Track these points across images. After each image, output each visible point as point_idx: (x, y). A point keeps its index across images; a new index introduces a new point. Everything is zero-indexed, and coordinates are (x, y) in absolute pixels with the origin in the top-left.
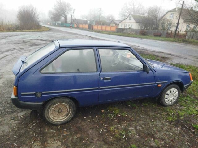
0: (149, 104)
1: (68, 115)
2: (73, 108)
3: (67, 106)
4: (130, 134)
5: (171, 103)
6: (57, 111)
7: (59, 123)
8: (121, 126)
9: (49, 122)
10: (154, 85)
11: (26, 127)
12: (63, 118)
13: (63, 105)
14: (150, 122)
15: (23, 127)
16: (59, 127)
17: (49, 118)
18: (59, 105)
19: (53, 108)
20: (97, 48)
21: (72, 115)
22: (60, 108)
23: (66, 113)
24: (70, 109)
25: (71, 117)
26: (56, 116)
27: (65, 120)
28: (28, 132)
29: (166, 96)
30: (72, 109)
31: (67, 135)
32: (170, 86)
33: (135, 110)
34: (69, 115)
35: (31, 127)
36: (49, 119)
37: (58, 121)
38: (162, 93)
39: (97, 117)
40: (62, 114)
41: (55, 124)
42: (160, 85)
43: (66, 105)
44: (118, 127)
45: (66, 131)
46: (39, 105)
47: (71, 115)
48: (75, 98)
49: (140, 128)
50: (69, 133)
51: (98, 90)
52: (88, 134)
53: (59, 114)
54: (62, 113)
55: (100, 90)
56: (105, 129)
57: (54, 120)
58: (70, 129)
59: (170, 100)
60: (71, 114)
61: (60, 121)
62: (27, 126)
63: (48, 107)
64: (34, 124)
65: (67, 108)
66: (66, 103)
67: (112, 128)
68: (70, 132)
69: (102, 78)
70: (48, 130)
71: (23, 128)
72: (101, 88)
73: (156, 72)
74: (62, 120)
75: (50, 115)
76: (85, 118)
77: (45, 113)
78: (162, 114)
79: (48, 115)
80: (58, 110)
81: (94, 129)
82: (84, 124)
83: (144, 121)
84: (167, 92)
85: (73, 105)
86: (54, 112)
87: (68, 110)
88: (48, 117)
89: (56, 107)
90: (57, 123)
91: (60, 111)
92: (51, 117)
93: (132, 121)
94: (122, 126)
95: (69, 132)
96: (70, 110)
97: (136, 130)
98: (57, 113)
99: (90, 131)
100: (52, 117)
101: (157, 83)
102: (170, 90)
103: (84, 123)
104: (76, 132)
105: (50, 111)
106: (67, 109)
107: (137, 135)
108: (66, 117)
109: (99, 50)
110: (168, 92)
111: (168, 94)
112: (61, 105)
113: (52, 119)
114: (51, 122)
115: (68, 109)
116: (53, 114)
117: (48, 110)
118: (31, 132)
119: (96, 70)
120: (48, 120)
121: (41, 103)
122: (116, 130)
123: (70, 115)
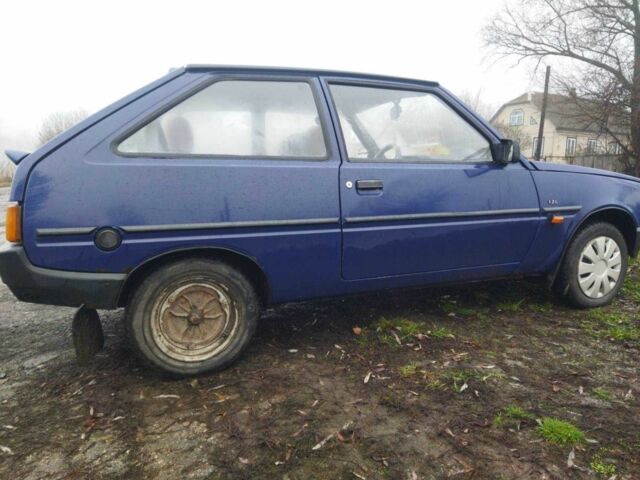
1: (226, 337)
2: (247, 303)
3: (223, 298)
4: (485, 378)
6: (184, 317)
7: (192, 369)
8: (442, 363)
10: (537, 218)
12: (209, 348)
13: (206, 292)
15: (44, 395)
16: (194, 383)
17: (153, 345)
18: (189, 292)
19: (166, 305)
21: (242, 335)
22: (194, 307)
25: (237, 344)
28: (65, 408)
29: (583, 267)
30: (243, 309)
31: (228, 403)
34: (233, 333)
35: (78, 391)
40: (205, 334)
41: (176, 370)
42: (558, 218)
43: (220, 293)
44: (428, 365)
45: (224, 392)
46: (112, 282)
47: (237, 335)
51: (339, 230)
52: (317, 392)
53: (191, 333)
54: (203, 327)
56: (382, 374)
57: (174, 356)
59: (597, 285)
60: (238, 329)
64: (90, 383)
66: (217, 284)
68: (239, 392)
70: (147, 395)
73: (537, 169)
74: (203, 358)
76: (292, 351)
77: (135, 323)
78: (582, 325)
80: (186, 315)
81: (337, 378)
85: (245, 291)
87: (226, 315)
90: (184, 368)
91: (195, 316)
93: (478, 347)
96: (233, 315)
97: (506, 369)
98: (184, 328)
102: (592, 242)
104: (266, 391)
106: (223, 311)
108: (221, 343)
109: (332, 87)
110: (588, 251)
112: (197, 292)
113: (165, 350)
116: (166, 330)
117: (147, 311)
118: (75, 405)
122: (424, 372)
123: (234, 337)
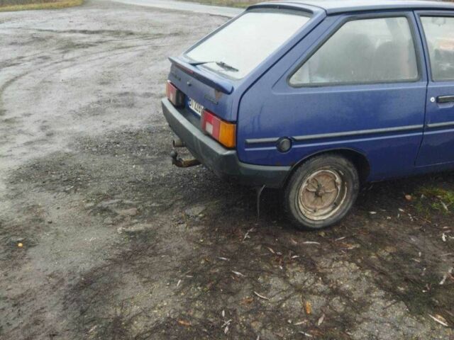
1: (336, 205)
2: (354, 184)
3: (338, 180)
6: (313, 192)
7: (318, 225)
11: (234, 237)
12: (326, 211)
13: (327, 175)
16: (322, 234)
17: (298, 209)
18: (318, 176)
19: (305, 185)
20: (416, 12)
21: (349, 203)
22: (320, 185)
23: (331, 198)
24: (343, 186)
25: (345, 210)
26: (309, 205)
27: (331, 217)
28: (249, 247)
30: (351, 187)
31: (356, 249)
34: (342, 202)
35: (247, 236)
36: (297, 212)
37: (315, 218)
39: (401, 210)
40: (324, 202)
41: (310, 226)
43: (336, 176)
45: (348, 242)
46: (283, 172)
47: (345, 204)
50: (359, 245)
51: (421, 134)
52: (415, 246)
53: (316, 202)
54: (324, 198)
55: (425, 133)
56: (449, 235)
58: (353, 237)
60: (346, 200)
61: (320, 218)
63: (299, 179)
64: (251, 230)
65: (336, 183)
66: (337, 170)
68: (359, 243)
69: (433, 99)
70: (298, 240)
72: (429, 125)
74: (325, 218)
79: (296, 202)
80: (314, 190)
81: (420, 236)
82: (382, 226)
85: (354, 176)
86: (305, 194)
87: (338, 190)
88: (297, 207)
90: (314, 224)
95: (356, 243)
96: (343, 190)
98: (313, 198)
99: (413, 240)
103: (380, 223)
104: (378, 243)
106: (336, 187)
108: (334, 208)
109: (422, 18)
112: (323, 175)
113: (304, 212)
115: (339, 187)
118: (255, 246)
119: (416, 77)
120: (296, 216)
121: (287, 169)
123: (343, 204)
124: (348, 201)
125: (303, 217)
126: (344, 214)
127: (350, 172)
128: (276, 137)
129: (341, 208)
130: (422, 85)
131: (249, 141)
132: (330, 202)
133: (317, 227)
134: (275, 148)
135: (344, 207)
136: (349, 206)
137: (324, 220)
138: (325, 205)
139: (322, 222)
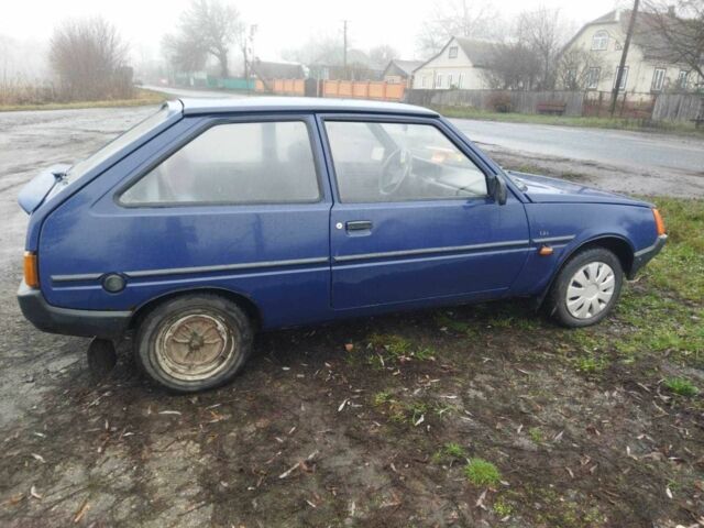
0: (513, 322)
1: (223, 359)
2: (242, 332)
3: (221, 327)
4: (442, 411)
5: (589, 315)
6: (185, 344)
7: (193, 387)
8: (413, 390)
9: (159, 382)
10: (527, 249)
11: (79, 403)
12: (209, 368)
13: (205, 322)
14: (513, 377)
15: (67, 403)
16: (194, 400)
17: (157, 367)
18: (189, 322)
19: (168, 334)
20: (319, 116)
21: (238, 358)
22: (195, 334)
23: (216, 350)
24: (229, 335)
25: (234, 366)
26: (182, 361)
27: (214, 376)
28: (85, 419)
29: (571, 291)
30: (239, 338)
31: (222, 422)
32: (585, 254)
33: (465, 341)
34: (229, 356)
35: (96, 402)
36: (156, 372)
37: (189, 378)
38: (556, 278)
39: (327, 365)
40: (205, 356)
41: (179, 388)
42: (546, 250)
43: (218, 322)
44: (400, 393)
45: (219, 411)
46: (119, 318)
47: (234, 358)
48: (248, 295)
49: (480, 394)
50: (230, 416)
51: (328, 268)
52: (297, 418)
53: (192, 355)
54: (203, 350)
55: (334, 268)
56: (356, 401)
57: (177, 376)
58: (231, 404)
59: (586, 306)
60: (234, 353)
61: (197, 378)
62: (80, 399)
63: (151, 327)
64: (106, 394)
65: (219, 332)
66: (215, 315)
67: (379, 398)
68: (232, 413)
69: (340, 226)
70: (154, 409)
71: (67, 407)
72: (338, 258)
73: (531, 202)
74: (204, 377)
75: (160, 358)
76: (285, 369)
77: (141, 350)
78: (559, 350)
79: (152, 355)
80: (187, 341)
81: (318, 403)
82: (282, 388)
83: (493, 375)
84: (573, 275)
85: (240, 322)
86: (172, 347)
88: (154, 363)
89: (179, 328)
90: (186, 387)
91: (196, 343)
92: (162, 364)
93: (451, 373)
94: (416, 392)
95: (227, 413)
96: (229, 341)
97: (466, 400)
98: (186, 352)
99: (303, 408)
100: (166, 365)
101: (536, 241)
102: (584, 268)
103: (283, 383)
104: (254, 414)
105: (158, 341)
107: (469, 416)
108: (219, 364)
109: (327, 123)
110: (579, 276)
111: (576, 284)
113: (169, 371)
114: (164, 382)
115: (225, 337)
116: (170, 355)
117: (152, 340)
118: (94, 417)
119: (316, 196)
120: (155, 376)
121: (126, 314)
122: (392, 401)
123: (231, 359)
124: (237, 355)
125: (166, 377)
126: (232, 372)
127: (233, 318)
128: (97, 272)
129: (228, 364)
130: (324, 207)
131: (55, 277)
132: (214, 355)
133: (190, 389)
134: (100, 287)
135: (232, 363)
136: (240, 361)
137: (202, 380)
138: (208, 359)
139: (199, 383)
